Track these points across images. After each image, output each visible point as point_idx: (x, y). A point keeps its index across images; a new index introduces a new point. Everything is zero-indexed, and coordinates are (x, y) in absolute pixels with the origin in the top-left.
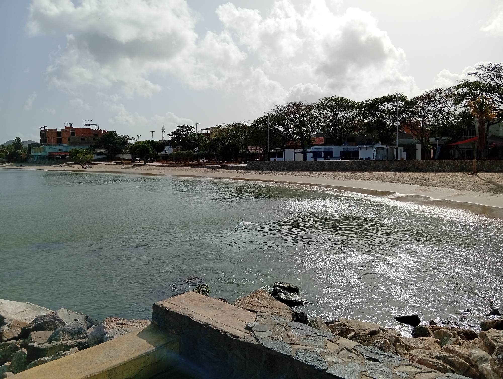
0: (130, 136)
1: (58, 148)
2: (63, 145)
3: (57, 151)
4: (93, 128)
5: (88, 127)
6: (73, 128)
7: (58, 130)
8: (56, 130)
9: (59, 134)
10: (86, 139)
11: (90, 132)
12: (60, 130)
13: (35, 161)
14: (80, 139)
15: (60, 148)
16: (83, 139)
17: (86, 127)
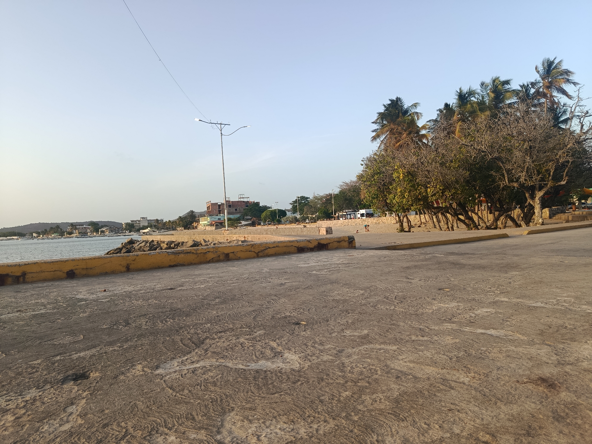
0: (268, 205)
1: (218, 217)
2: (221, 215)
3: (217, 220)
4: (245, 200)
5: (242, 200)
6: (230, 201)
7: (218, 204)
8: (217, 203)
9: (219, 206)
10: (238, 210)
11: (243, 203)
12: (220, 204)
13: (202, 227)
14: (234, 210)
15: (219, 217)
16: (236, 210)
17: (240, 200)
